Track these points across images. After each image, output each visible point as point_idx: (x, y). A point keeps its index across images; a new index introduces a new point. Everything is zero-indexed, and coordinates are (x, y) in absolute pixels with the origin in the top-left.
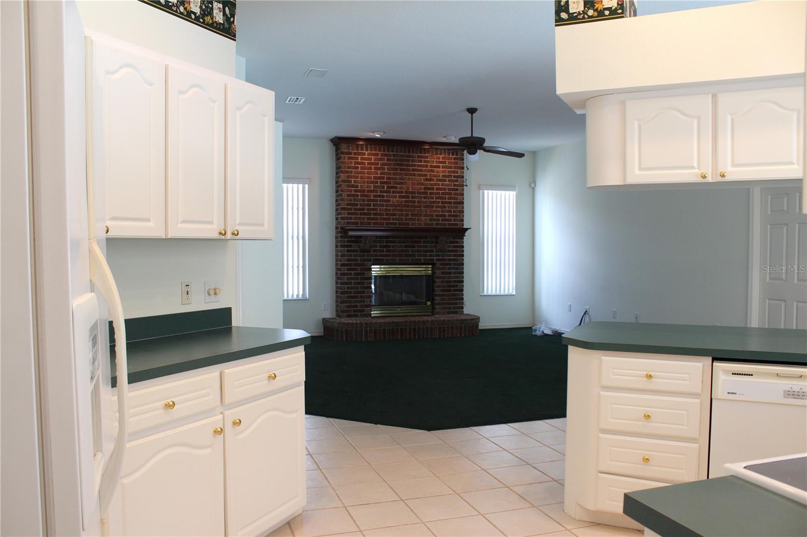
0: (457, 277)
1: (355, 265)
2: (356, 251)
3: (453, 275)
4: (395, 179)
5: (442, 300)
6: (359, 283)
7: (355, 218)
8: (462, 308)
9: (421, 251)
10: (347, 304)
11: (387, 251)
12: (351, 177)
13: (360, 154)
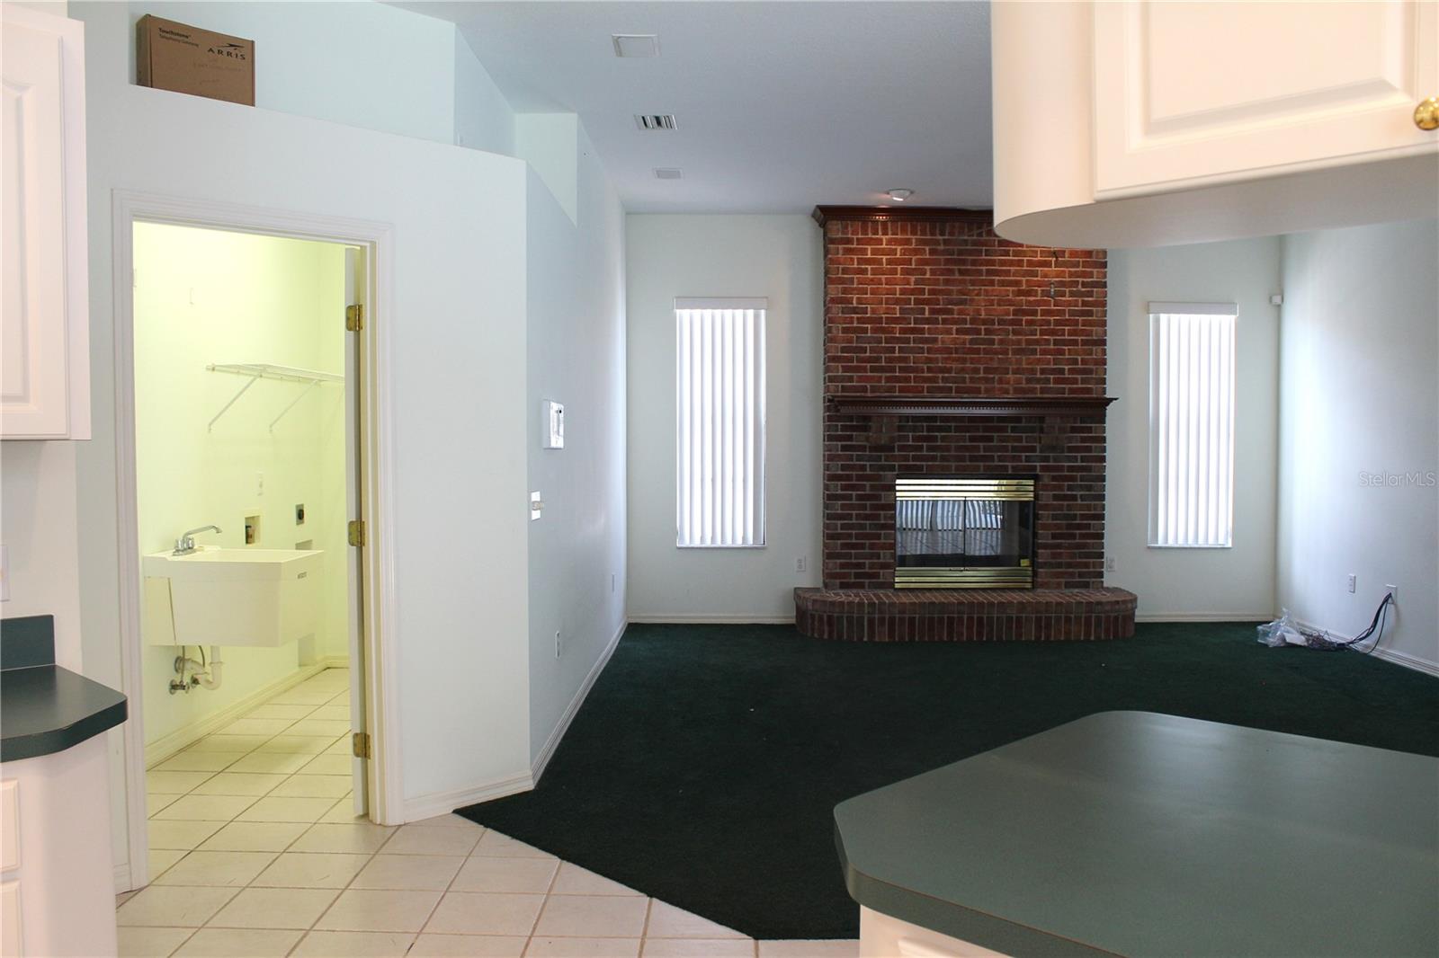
0: (1088, 507)
1: (860, 478)
2: (863, 448)
3: (1079, 502)
4: (949, 292)
5: (1054, 556)
6: (867, 517)
7: (860, 379)
8: (1101, 575)
9: (1005, 449)
10: (842, 561)
11: (930, 449)
12: (851, 291)
13: (869, 242)
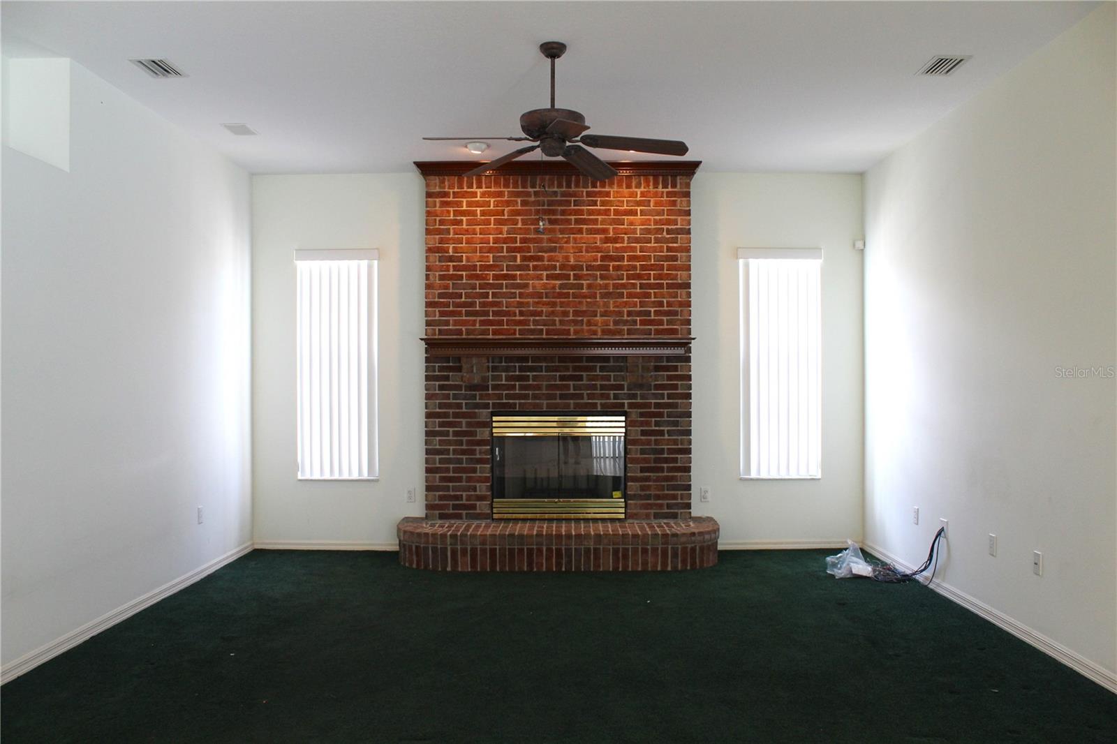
0: (675, 442)
1: (456, 415)
3: (666, 437)
4: (540, 241)
5: (642, 488)
6: (464, 452)
7: (456, 323)
8: (688, 506)
9: (594, 387)
10: (441, 493)
11: (522, 387)
12: (447, 241)
13: (464, 195)
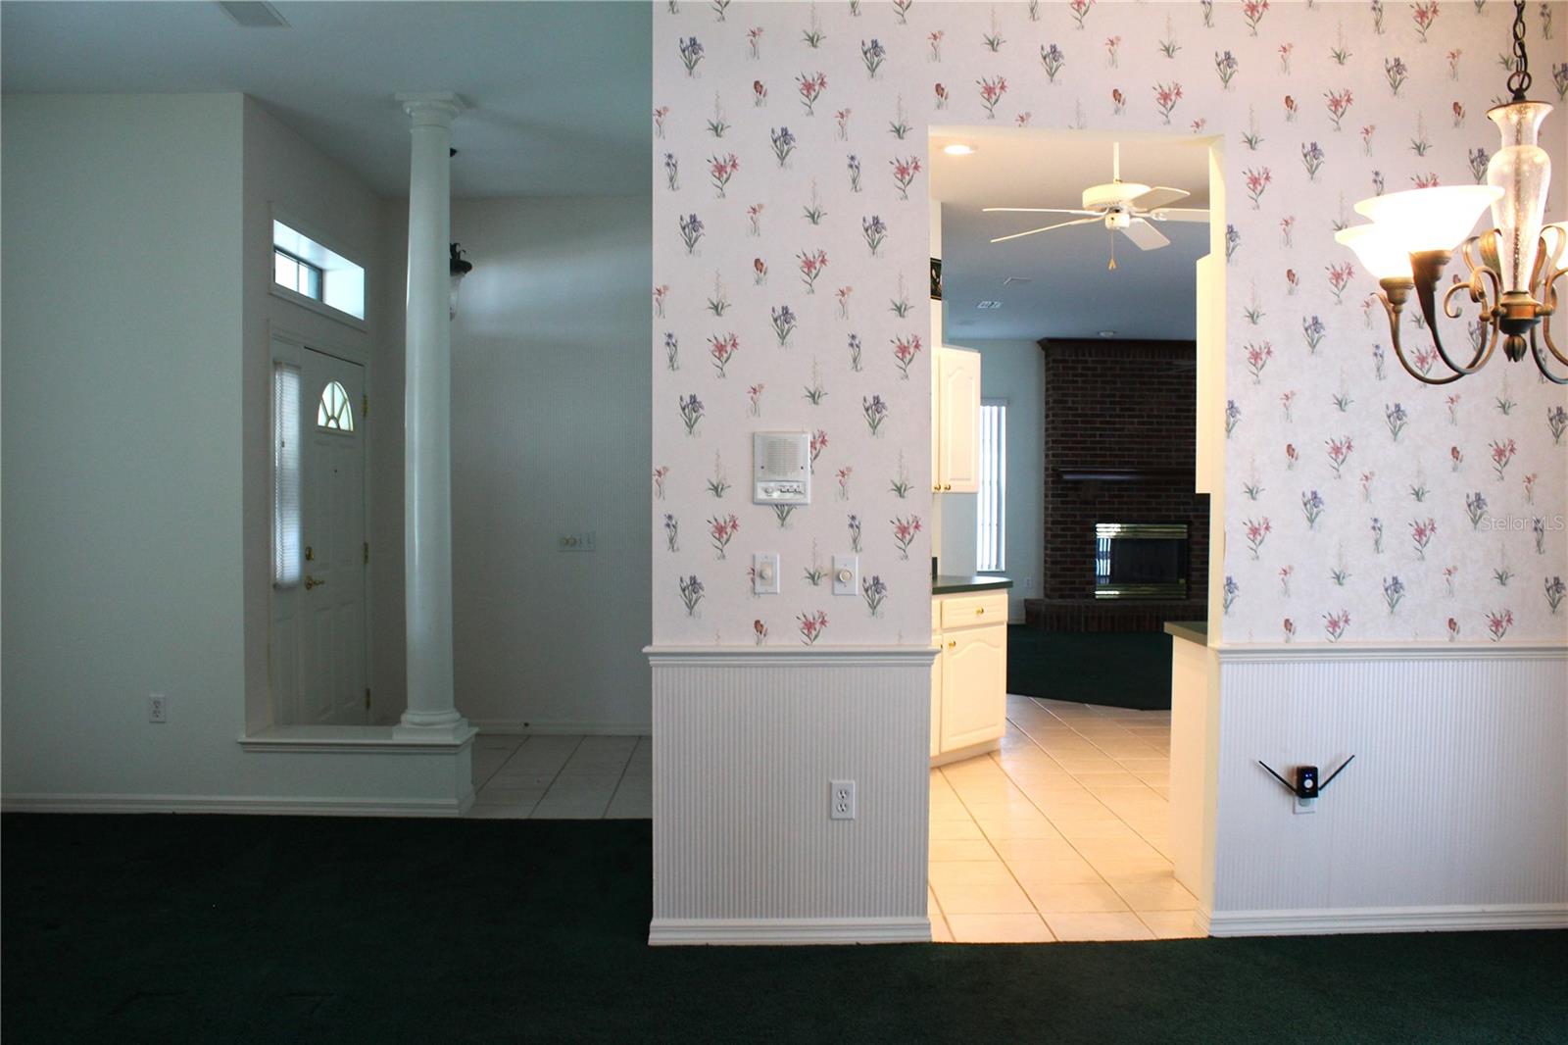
1: (1073, 523)
2: (1074, 502)
4: (1132, 397)
5: (1202, 576)
6: (1078, 550)
7: (1074, 455)
9: (1170, 503)
10: (1061, 579)
11: (1119, 503)
13: (1080, 362)
